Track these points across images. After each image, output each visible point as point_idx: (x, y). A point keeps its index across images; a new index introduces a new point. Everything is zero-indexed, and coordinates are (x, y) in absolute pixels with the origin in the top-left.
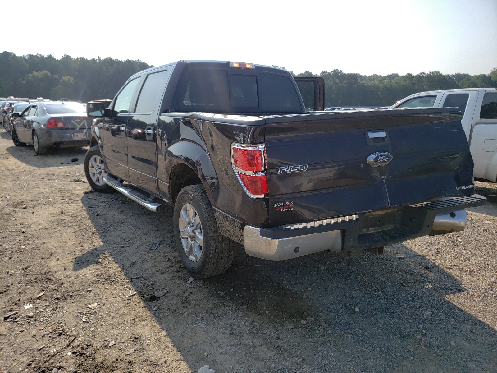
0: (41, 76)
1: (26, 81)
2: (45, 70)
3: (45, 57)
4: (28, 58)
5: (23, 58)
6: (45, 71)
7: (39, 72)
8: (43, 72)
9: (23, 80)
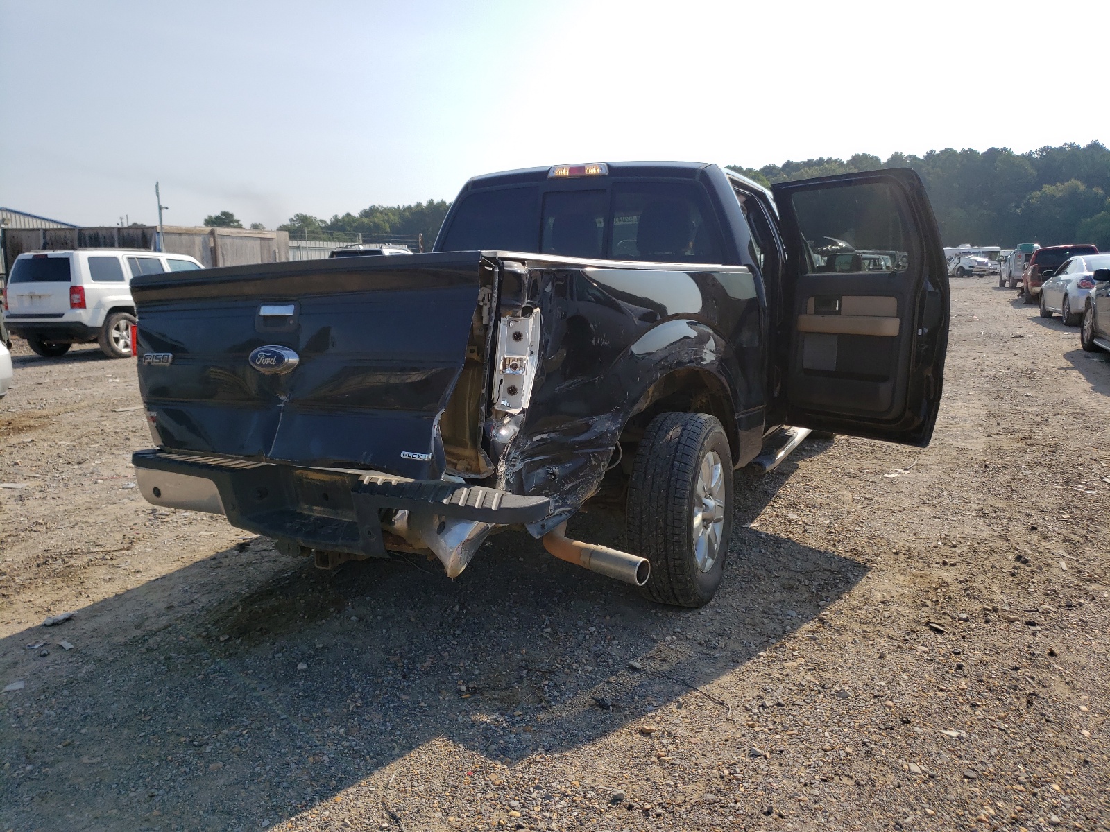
0: (1058, 195)
1: (1023, 207)
2: (1073, 180)
3: (1082, 147)
4: (1041, 155)
5: (1028, 157)
6: (1073, 182)
7: (1058, 184)
8: (1066, 184)
9: (1017, 206)
